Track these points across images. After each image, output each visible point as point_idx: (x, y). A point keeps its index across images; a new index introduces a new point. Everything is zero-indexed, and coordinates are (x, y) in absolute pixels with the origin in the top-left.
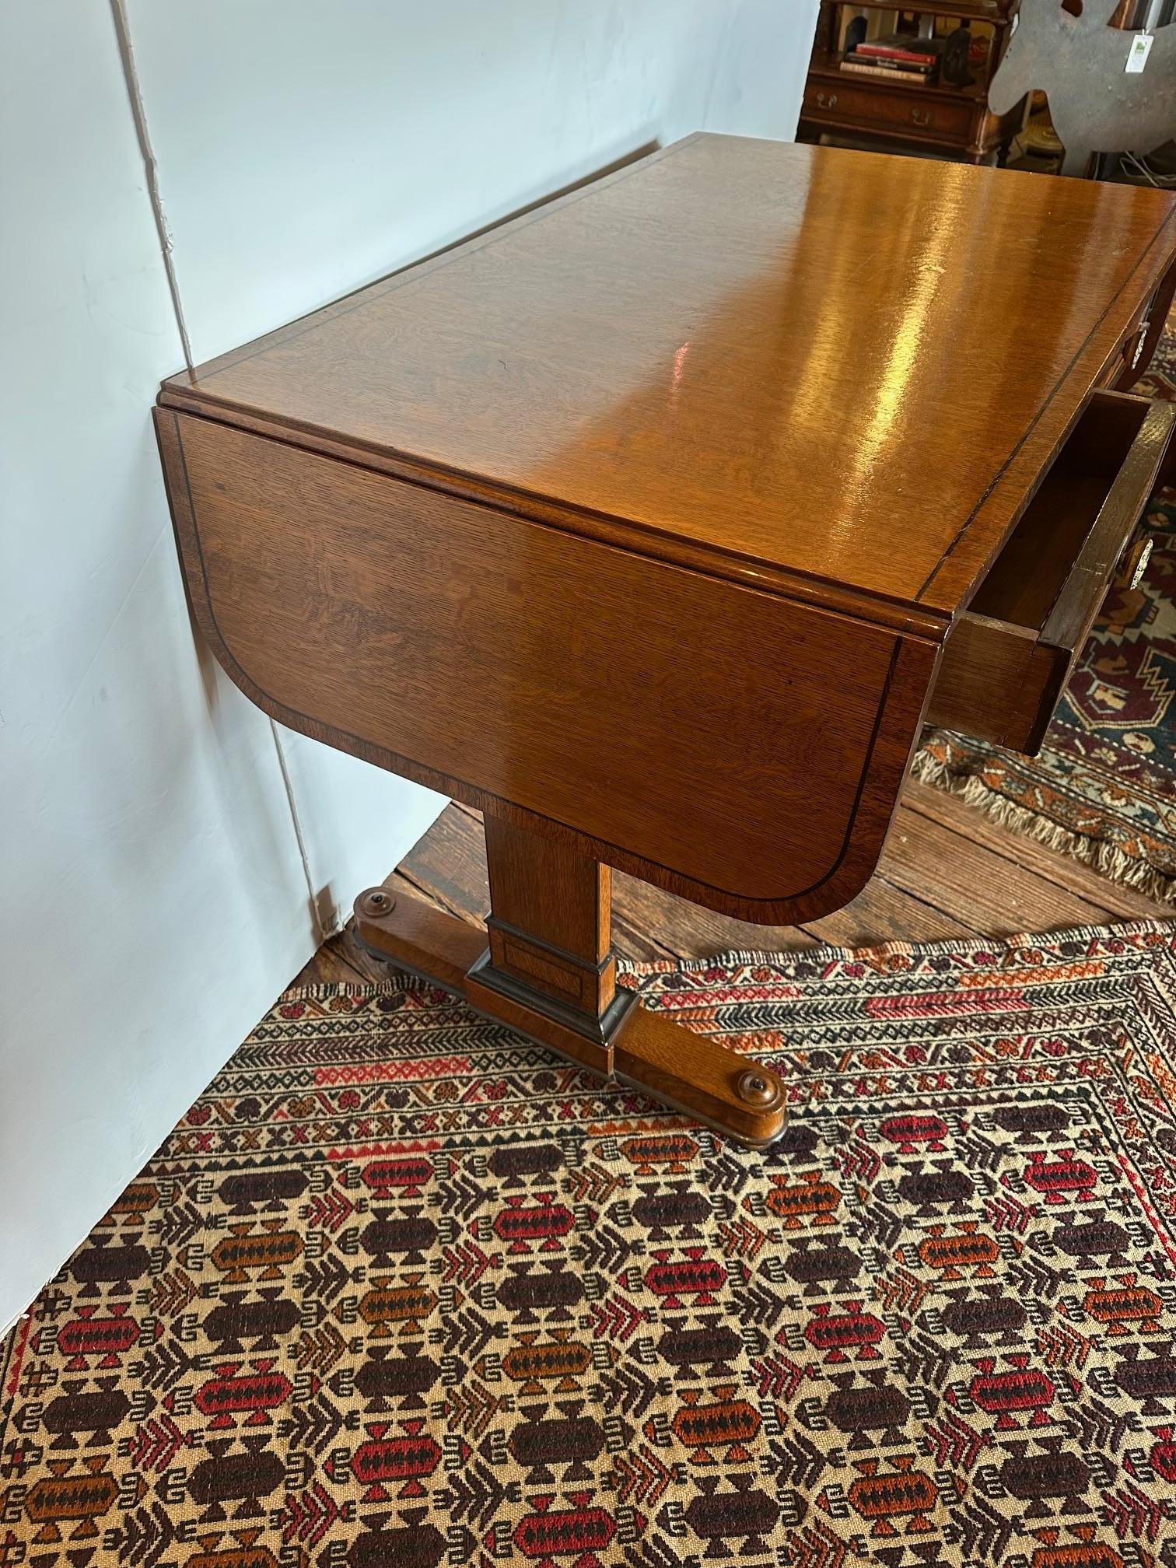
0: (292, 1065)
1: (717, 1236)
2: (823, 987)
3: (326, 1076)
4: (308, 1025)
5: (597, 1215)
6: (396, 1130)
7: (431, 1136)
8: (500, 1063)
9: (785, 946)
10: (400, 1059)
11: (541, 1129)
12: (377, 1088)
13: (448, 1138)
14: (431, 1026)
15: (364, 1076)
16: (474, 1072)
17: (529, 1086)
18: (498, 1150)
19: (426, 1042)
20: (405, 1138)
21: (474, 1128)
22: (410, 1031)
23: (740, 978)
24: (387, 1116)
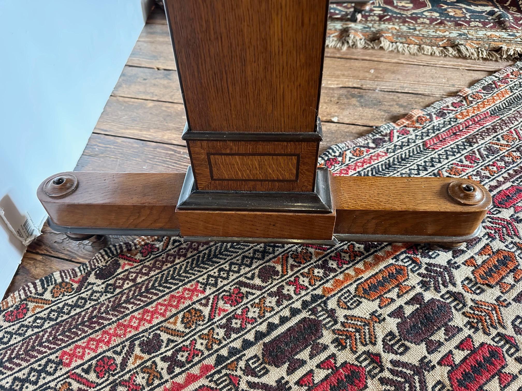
0: (33, 360)
1: (468, 323)
2: (395, 146)
3: (72, 356)
4: (37, 318)
5: (378, 355)
6: (164, 373)
7: (200, 361)
8: (225, 275)
9: (357, 136)
10: (137, 310)
11: (287, 310)
12: (127, 343)
13: (215, 355)
14: (152, 273)
15: (110, 339)
16: (208, 292)
17: (257, 281)
18: (264, 344)
19: (153, 287)
20: (176, 376)
21: (234, 336)
22: (136, 285)
23: (348, 159)
24: (149, 364)
